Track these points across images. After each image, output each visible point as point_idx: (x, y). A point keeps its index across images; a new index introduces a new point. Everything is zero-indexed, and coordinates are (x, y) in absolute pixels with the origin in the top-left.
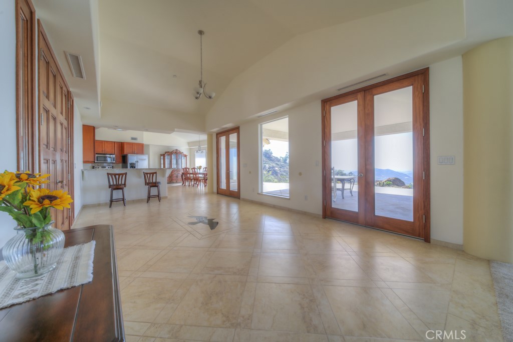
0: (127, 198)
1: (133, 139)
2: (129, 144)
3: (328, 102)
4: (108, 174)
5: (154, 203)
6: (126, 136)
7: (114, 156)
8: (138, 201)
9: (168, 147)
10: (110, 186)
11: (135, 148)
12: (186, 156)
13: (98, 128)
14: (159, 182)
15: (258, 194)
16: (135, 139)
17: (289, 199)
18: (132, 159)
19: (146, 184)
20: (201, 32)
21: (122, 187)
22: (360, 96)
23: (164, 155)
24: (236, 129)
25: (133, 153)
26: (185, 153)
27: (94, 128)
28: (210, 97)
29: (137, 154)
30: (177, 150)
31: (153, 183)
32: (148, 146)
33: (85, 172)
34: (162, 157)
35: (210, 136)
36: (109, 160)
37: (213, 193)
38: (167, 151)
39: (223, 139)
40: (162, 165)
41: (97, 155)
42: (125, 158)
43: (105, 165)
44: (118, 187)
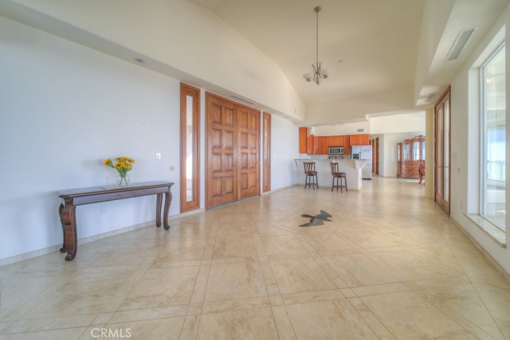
0: (320, 184)
1: (359, 131)
2: (354, 136)
4: (304, 163)
7: (342, 148)
9: (409, 134)
10: (306, 173)
11: (360, 139)
13: (310, 128)
15: (464, 215)
16: (362, 130)
18: (356, 150)
19: (333, 173)
20: (317, 10)
21: (313, 174)
23: (400, 144)
25: (358, 145)
27: (306, 128)
29: (362, 145)
30: (420, 136)
31: (336, 173)
32: (383, 135)
33: (297, 161)
34: (399, 147)
35: (424, 109)
36: (336, 152)
37: (432, 199)
38: (407, 139)
39: (440, 112)
40: (399, 156)
41: (329, 148)
42: (350, 148)
43: (337, 156)
44: (310, 174)
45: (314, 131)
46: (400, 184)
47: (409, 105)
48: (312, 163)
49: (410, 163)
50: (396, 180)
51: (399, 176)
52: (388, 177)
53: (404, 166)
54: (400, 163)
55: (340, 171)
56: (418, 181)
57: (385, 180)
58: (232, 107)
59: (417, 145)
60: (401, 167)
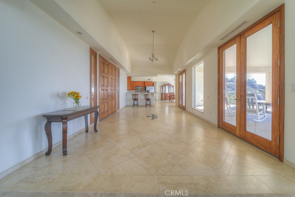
0: (139, 104)
1: (149, 79)
2: (147, 82)
3: (221, 48)
4: (133, 94)
5: (148, 108)
6: (145, 79)
7: (142, 87)
8: (142, 106)
9: (165, 82)
10: (133, 99)
11: (149, 84)
12: (173, 86)
13: (132, 77)
14: (150, 99)
15: (192, 108)
17: (203, 113)
18: (148, 88)
19: (146, 99)
20: (153, 32)
21: (137, 99)
22: (237, 40)
23: (162, 86)
24: (184, 71)
25: (148, 86)
26: (173, 85)
27: (131, 77)
28: (157, 60)
30: (168, 83)
31: (147, 99)
32: (156, 82)
33: (127, 93)
35: (176, 75)
36: (139, 89)
37: (177, 106)
38: (164, 84)
39: (181, 77)
40: (162, 91)
41: (136, 87)
42: (145, 88)
43: (139, 91)
44: (135, 100)
45: (133, 79)
46: (162, 103)
47: (171, 73)
48: (137, 95)
49: (165, 94)
50: (160, 101)
51: (162, 99)
52: (158, 100)
53: (163, 95)
54: (162, 94)
55: (149, 98)
56: (169, 101)
57: (157, 101)
58: (107, 64)
59: (167, 87)
60: (162, 96)
